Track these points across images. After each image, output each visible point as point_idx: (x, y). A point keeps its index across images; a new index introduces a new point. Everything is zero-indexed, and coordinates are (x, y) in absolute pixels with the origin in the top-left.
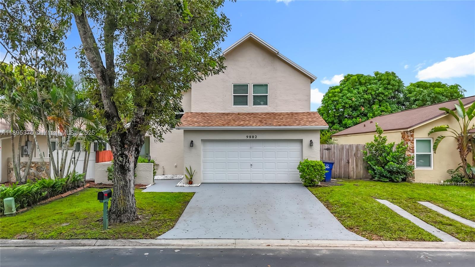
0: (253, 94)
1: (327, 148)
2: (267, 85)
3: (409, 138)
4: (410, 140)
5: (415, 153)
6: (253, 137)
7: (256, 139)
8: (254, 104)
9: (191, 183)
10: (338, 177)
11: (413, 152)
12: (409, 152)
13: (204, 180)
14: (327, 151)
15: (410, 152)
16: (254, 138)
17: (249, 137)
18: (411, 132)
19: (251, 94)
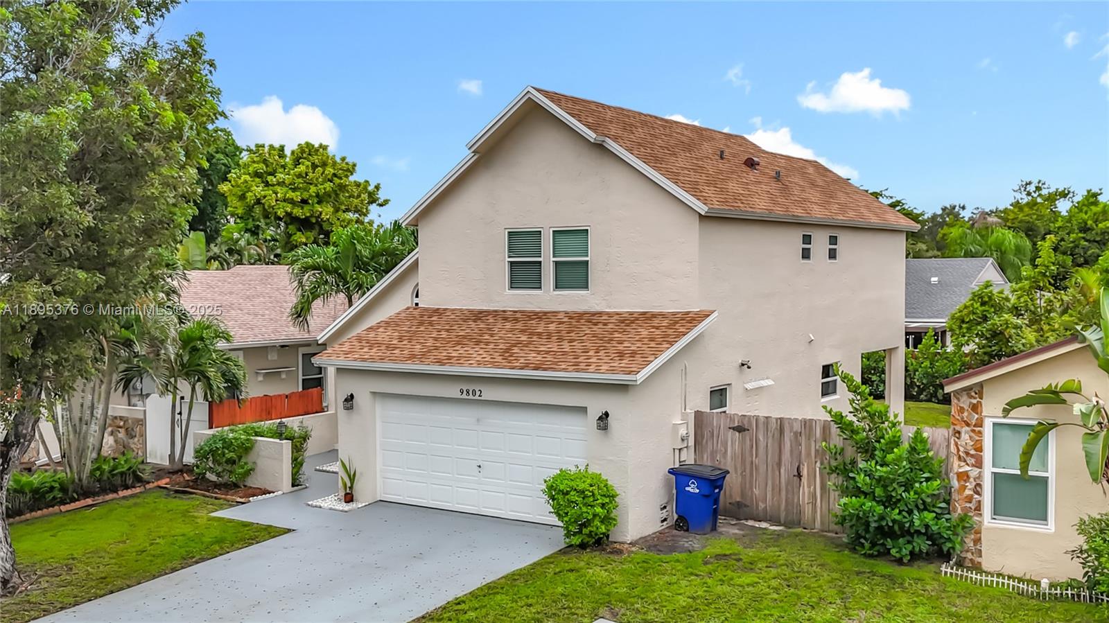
0: (554, 257)
1: (736, 424)
2: (587, 230)
3: (966, 414)
4: (968, 425)
5: (988, 469)
6: (474, 392)
7: (480, 398)
8: (557, 287)
9: (349, 498)
10: (768, 518)
11: (979, 464)
12: (963, 464)
13: (384, 493)
14: (737, 433)
15: (967, 464)
16: (477, 397)
17: (465, 392)
18: (973, 394)
19: (548, 259)
